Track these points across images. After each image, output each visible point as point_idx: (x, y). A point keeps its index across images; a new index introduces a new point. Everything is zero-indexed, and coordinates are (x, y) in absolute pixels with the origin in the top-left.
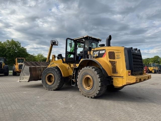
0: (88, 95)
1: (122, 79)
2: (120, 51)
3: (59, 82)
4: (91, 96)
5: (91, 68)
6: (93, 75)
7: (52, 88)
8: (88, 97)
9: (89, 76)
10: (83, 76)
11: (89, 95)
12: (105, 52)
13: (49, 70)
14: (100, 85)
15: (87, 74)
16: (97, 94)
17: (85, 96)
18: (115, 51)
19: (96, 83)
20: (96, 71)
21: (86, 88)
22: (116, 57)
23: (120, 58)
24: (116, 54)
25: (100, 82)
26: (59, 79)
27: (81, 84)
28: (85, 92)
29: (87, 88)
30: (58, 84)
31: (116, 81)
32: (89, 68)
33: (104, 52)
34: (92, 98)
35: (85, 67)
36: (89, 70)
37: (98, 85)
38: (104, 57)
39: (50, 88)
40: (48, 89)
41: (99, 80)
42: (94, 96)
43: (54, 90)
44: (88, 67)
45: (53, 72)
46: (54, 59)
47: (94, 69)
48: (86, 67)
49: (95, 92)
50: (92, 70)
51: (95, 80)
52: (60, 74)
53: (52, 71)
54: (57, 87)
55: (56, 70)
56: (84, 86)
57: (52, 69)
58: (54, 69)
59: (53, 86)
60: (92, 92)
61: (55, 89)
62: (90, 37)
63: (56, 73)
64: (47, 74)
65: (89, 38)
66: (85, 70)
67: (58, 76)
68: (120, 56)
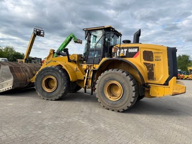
0: (113, 107)
1: (164, 87)
2: (160, 52)
3: (65, 88)
4: (118, 109)
5: (120, 71)
6: (123, 81)
7: (53, 97)
8: (113, 111)
9: (115, 82)
10: (106, 81)
11: (115, 107)
12: (138, 50)
13: (49, 70)
14: (134, 96)
15: (114, 79)
16: (128, 107)
17: (108, 109)
18: (153, 51)
19: (128, 92)
20: (128, 76)
21: (110, 98)
22: (154, 58)
23: (160, 60)
24: (154, 55)
25: (134, 91)
26: (65, 84)
27: (103, 92)
28: (109, 103)
29: (112, 98)
30: (63, 92)
31: (155, 90)
32: (117, 72)
33: (136, 50)
34: (119, 111)
35: (110, 70)
36: (117, 74)
37: (131, 96)
38: (136, 57)
39: (50, 97)
40: (45, 98)
41: (133, 88)
42: (123, 110)
43: (56, 100)
44: (115, 71)
45: (54, 74)
46: (52, 55)
47: (125, 74)
48: (112, 70)
49: (126, 105)
50: (122, 74)
51: (127, 88)
52: (65, 77)
53: (53, 72)
54: (60, 95)
55: (60, 71)
56: (108, 96)
57: (53, 69)
58: (56, 70)
59: (54, 93)
60: (121, 105)
61: (57, 98)
62: (113, 29)
63: (59, 76)
64: (45, 76)
65: (111, 29)
66: (109, 73)
67: (63, 79)
68: (161, 58)
